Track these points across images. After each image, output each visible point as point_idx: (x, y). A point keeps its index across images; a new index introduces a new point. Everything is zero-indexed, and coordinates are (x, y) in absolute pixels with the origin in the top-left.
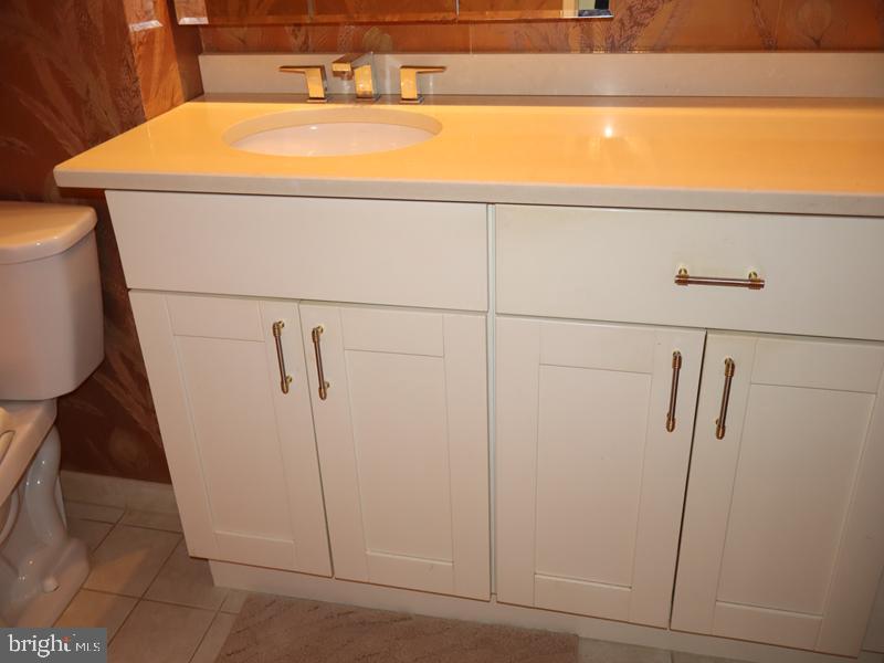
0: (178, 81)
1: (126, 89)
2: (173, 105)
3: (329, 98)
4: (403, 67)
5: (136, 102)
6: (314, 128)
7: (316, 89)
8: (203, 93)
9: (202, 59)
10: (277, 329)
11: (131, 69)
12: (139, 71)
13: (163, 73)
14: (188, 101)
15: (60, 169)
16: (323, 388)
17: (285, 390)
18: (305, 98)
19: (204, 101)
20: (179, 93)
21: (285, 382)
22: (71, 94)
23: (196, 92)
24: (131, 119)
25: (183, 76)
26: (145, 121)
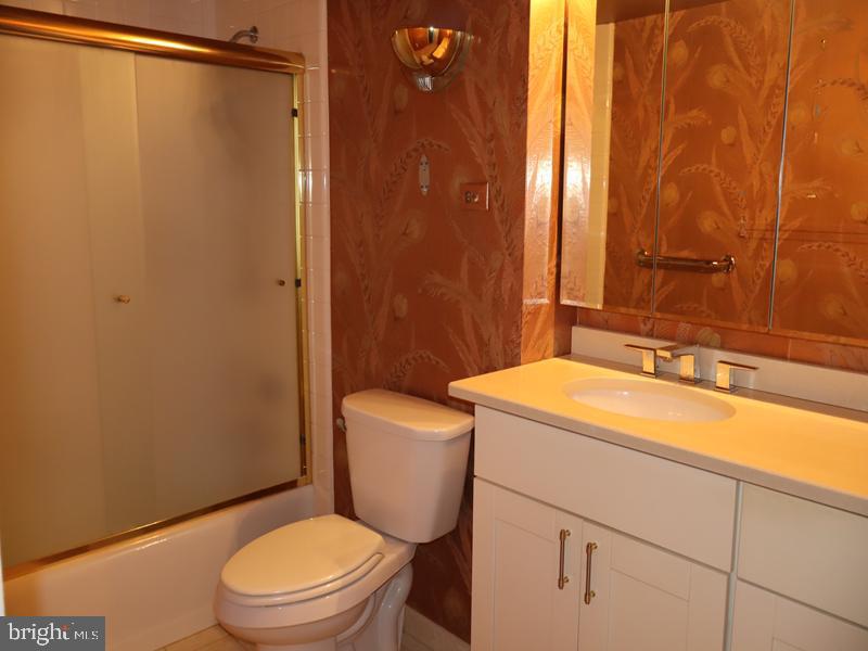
0: (552, 341)
1: (512, 341)
2: (544, 358)
3: (657, 374)
4: (721, 362)
5: (517, 351)
6: (626, 393)
7: (649, 366)
8: (570, 353)
9: (574, 328)
10: (563, 535)
11: (519, 329)
12: (524, 330)
13: (542, 334)
14: (556, 356)
15: (453, 384)
16: (588, 596)
17: (561, 587)
18: (639, 370)
19: (569, 359)
20: (551, 349)
21: (562, 581)
22: (479, 337)
23: (564, 351)
24: (512, 361)
25: (556, 339)
26: (520, 365)
